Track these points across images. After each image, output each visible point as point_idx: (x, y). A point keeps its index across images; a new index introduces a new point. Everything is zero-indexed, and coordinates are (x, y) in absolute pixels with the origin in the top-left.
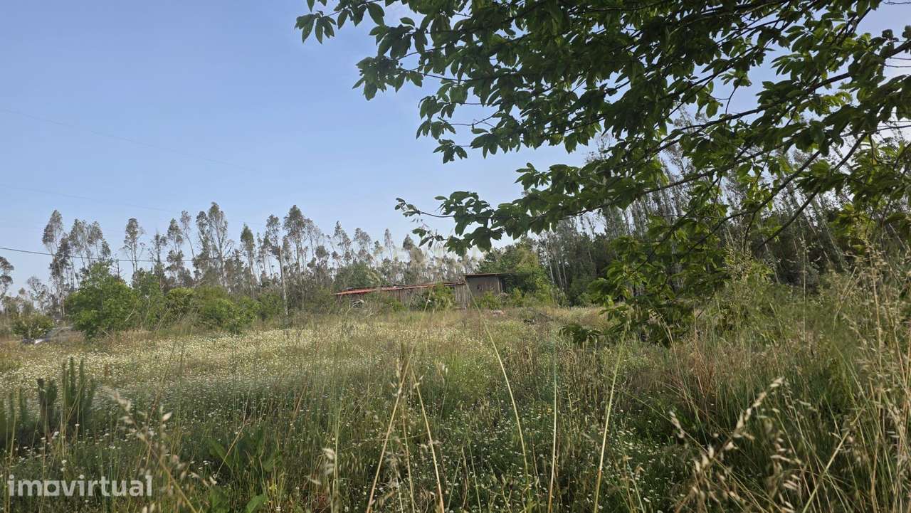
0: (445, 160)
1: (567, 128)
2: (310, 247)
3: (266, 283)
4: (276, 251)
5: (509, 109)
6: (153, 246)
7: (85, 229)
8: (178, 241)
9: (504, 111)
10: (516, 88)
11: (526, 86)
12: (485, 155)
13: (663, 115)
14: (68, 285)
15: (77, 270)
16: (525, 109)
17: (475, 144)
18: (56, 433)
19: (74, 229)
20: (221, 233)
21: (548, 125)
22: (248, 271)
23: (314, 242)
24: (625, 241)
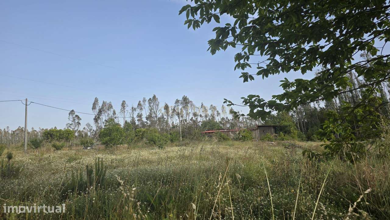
0: (244, 81)
1: (302, 63)
2: (191, 112)
3: (174, 127)
4: (178, 114)
5: (275, 56)
6: (130, 111)
7: (106, 105)
8: (141, 109)
9: (272, 57)
10: (276, 48)
11: (281, 46)
12: (263, 78)
13: (349, 56)
14: (100, 126)
15: (103, 121)
16: (282, 56)
17: (259, 74)
18: (92, 187)
19: (103, 105)
20: (157, 107)
21: (293, 62)
22: (167, 122)
23: (193, 110)
24: (331, 113)
